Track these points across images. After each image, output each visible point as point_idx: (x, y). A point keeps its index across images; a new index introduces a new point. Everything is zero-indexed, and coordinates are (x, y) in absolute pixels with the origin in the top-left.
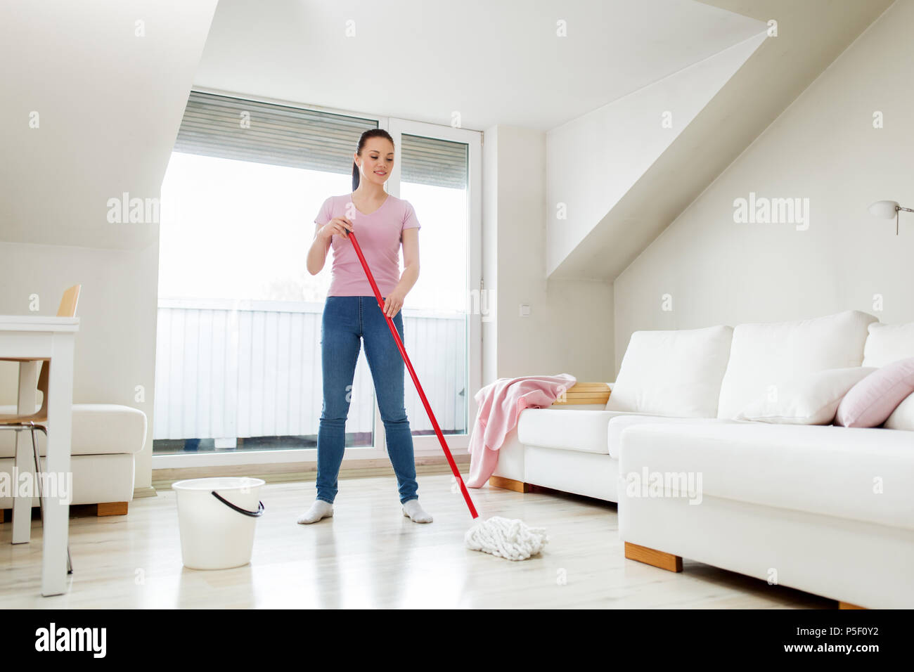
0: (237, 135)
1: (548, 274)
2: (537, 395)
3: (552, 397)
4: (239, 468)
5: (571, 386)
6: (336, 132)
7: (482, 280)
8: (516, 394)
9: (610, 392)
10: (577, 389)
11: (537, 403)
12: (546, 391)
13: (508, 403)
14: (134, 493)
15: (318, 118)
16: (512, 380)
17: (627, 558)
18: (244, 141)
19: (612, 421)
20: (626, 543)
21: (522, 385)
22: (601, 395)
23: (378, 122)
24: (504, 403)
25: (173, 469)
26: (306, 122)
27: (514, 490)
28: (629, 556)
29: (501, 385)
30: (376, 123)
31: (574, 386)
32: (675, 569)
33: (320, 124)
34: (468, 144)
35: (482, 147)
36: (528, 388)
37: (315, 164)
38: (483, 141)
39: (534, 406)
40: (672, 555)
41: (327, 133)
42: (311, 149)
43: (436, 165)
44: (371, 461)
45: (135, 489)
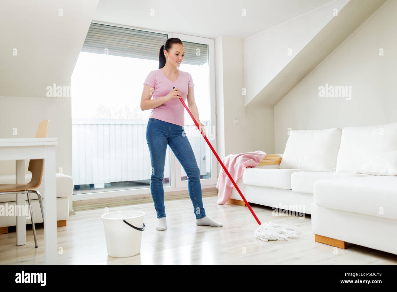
0: (99, 42)
1: (246, 104)
2: (250, 162)
3: (257, 162)
4: (111, 199)
5: (265, 156)
6: (146, 40)
7: (216, 108)
8: (241, 162)
9: (281, 159)
10: (267, 158)
11: (251, 165)
12: (254, 159)
13: (237, 165)
14: (69, 213)
15: (138, 33)
16: (239, 154)
17: (316, 241)
18: (102, 45)
19: (293, 175)
20: (316, 235)
21: (243, 157)
22: (278, 160)
23: (167, 35)
24: (235, 165)
25: (81, 201)
26: (133, 35)
27: (240, 205)
28: (317, 241)
29: (232, 157)
30: (166, 36)
31: (266, 157)
32: (344, 247)
33: (139, 36)
34: (208, 45)
35: (214, 46)
36: (247, 159)
37: (134, 55)
38: (215, 43)
39: (250, 167)
40: (343, 241)
41: (141, 40)
42: (132, 48)
43: (190, 55)
44: (169, 192)
45: (69, 211)
